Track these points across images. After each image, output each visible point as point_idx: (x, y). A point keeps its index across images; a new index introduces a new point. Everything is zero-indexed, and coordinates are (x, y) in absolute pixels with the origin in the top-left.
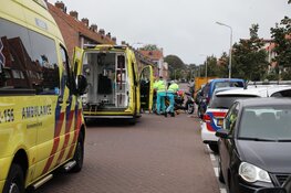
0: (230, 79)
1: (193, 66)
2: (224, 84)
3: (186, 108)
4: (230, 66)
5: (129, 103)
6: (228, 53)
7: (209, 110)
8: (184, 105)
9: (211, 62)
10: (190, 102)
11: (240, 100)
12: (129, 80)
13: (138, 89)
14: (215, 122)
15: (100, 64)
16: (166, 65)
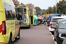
0: (56, 14)
1: (44, 10)
2: (54, 16)
3: (43, 23)
4: (56, 10)
5: (28, 22)
6: (55, 6)
7: (51, 23)
8: (43, 22)
9: (50, 8)
10: (44, 21)
11: (59, 20)
12: (27, 16)
13: (30, 18)
14: (53, 26)
15: (18, 11)
16: (35, 10)
